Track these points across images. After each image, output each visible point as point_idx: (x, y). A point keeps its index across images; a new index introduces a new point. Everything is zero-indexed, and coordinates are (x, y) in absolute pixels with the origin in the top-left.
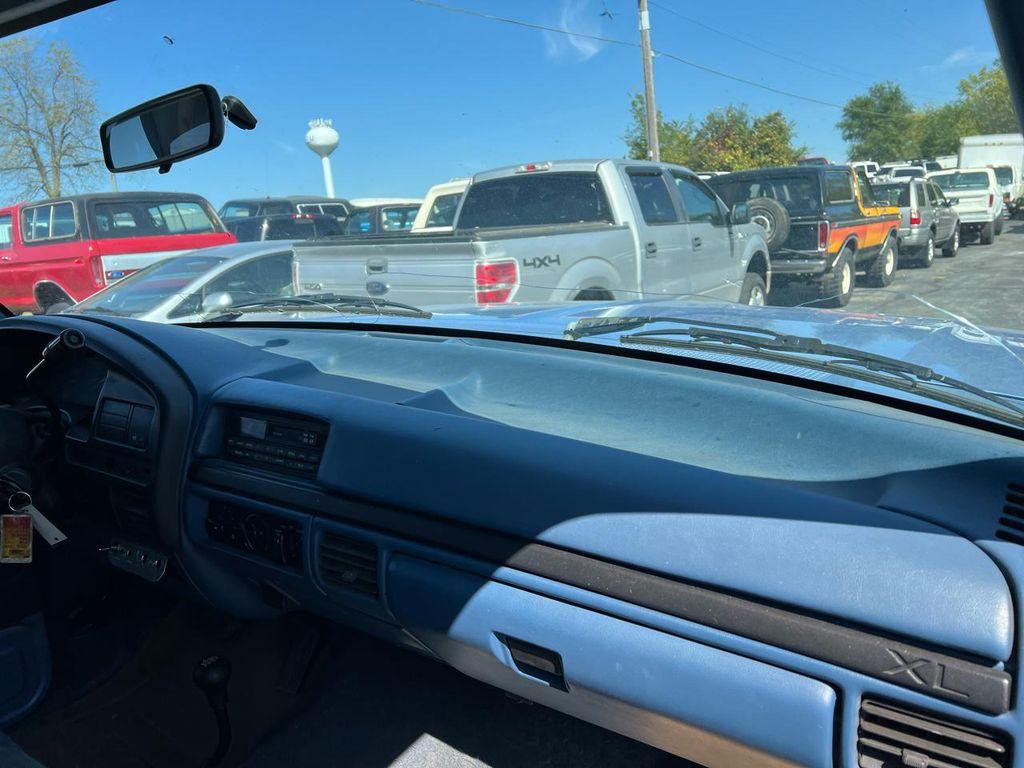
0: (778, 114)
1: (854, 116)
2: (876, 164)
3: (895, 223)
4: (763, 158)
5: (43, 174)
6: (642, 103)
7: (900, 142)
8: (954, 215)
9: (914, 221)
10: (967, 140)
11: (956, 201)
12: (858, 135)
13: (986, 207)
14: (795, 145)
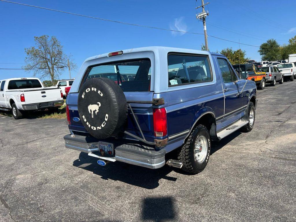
0: (240, 50)
1: (263, 48)
2: (268, 62)
3: (264, 76)
4: (236, 61)
5: (50, 70)
6: (204, 48)
7: (276, 55)
8: (282, 74)
9: (270, 75)
10: (290, 55)
11: (282, 70)
12: (264, 53)
13: (291, 72)
14: (245, 57)
